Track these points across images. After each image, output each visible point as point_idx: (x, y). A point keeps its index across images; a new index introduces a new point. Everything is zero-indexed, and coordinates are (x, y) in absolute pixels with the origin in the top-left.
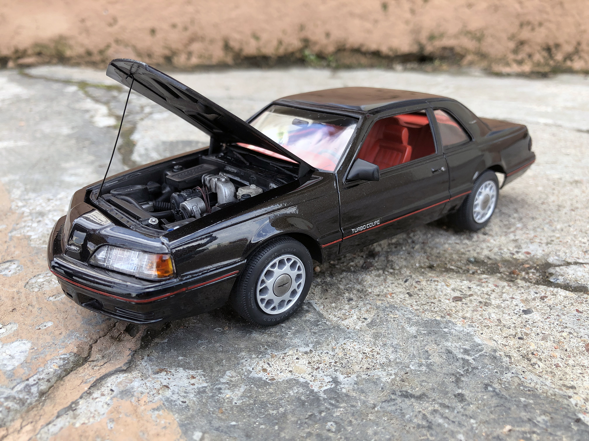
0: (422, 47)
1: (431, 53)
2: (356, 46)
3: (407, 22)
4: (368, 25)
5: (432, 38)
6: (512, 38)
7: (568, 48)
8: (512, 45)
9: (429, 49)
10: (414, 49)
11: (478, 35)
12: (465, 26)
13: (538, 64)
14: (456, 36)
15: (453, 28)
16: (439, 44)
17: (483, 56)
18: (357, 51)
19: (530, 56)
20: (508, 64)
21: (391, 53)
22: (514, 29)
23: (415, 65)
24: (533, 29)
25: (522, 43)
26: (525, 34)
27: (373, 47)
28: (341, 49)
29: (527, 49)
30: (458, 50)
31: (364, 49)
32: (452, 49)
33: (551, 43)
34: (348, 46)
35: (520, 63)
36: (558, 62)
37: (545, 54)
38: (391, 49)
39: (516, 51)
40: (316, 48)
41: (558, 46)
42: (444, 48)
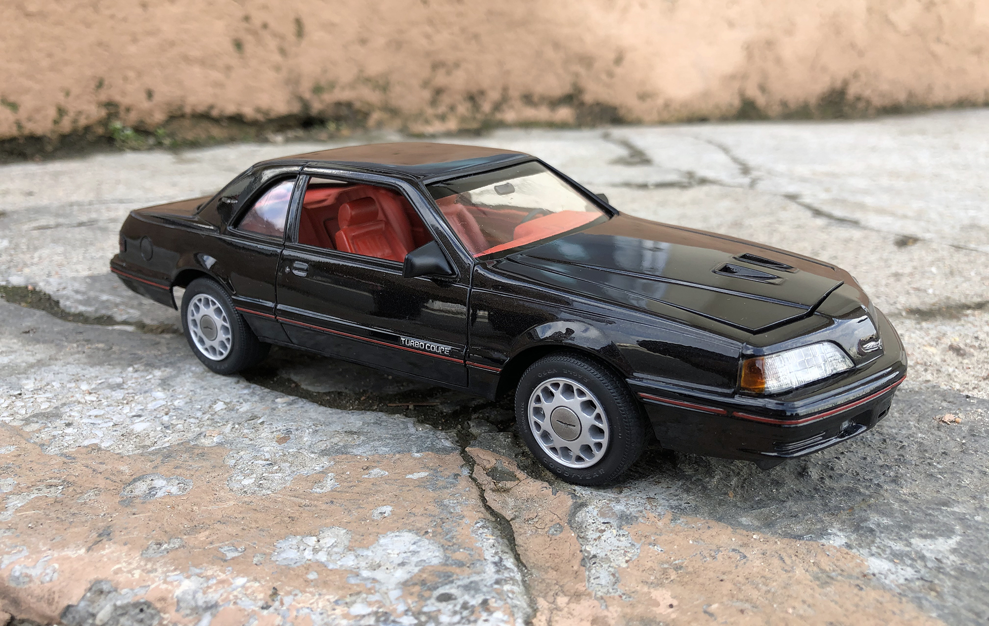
0: (306, 105)
1: (321, 112)
2: (201, 109)
3: (277, 68)
4: (216, 75)
5: (318, 90)
6: (425, 84)
7: (494, 95)
8: (427, 94)
9: (317, 107)
10: (296, 108)
11: (381, 82)
12: (361, 71)
13: (463, 119)
14: (352, 86)
15: (346, 74)
16: (330, 98)
17: (393, 112)
18: (205, 117)
19: (452, 108)
20: (427, 122)
21: (260, 117)
22: (426, 73)
23: (300, 133)
24: (449, 73)
25: (439, 92)
26: (441, 79)
27: (231, 109)
28: (175, 116)
29: (446, 100)
30: (358, 105)
31: (215, 113)
32: (349, 105)
33: (474, 89)
34: (188, 110)
35: (443, 118)
36: (486, 115)
37: (469, 105)
38: (258, 110)
39: (434, 103)
40: (133, 117)
41: (482, 93)
42: (339, 104)
